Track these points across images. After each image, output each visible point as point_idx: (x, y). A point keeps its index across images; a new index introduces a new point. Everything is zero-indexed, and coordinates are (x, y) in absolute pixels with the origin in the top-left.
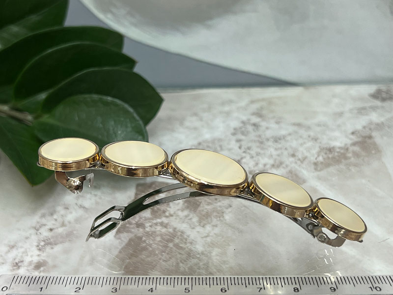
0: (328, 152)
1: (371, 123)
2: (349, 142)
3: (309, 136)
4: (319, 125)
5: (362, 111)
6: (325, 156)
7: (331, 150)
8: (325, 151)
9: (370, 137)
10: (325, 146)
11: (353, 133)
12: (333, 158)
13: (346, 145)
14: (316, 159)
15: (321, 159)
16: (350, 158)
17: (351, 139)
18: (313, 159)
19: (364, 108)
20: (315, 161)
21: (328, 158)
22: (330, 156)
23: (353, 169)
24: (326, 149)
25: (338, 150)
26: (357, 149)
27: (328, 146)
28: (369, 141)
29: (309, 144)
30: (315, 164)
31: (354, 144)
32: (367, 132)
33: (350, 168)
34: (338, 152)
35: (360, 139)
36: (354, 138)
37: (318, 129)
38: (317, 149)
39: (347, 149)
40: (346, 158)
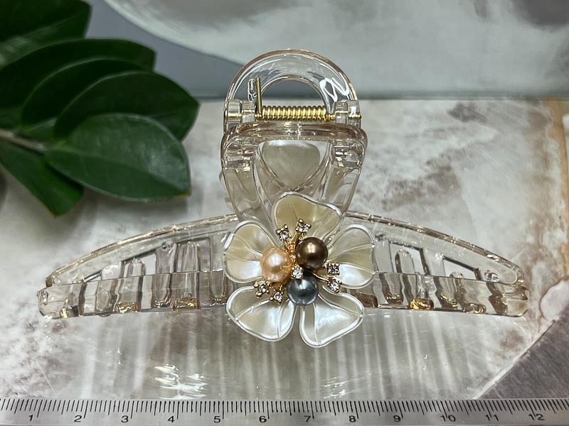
0: (399, 187)
1: (450, 150)
2: (424, 174)
3: (377, 166)
4: (388, 152)
5: (439, 133)
6: (396, 192)
7: (402, 184)
8: (395, 186)
9: (449, 168)
10: (395, 180)
11: (429, 163)
12: (405, 194)
13: (420, 178)
14: (385, 196)
15: (390, 195)
16: (424, 195)
17: (426, 171)
18: (381, 196)
19: (442, 130)
20: (384, 198)
21: (399, 194)
22: (402, 192)
23: (428, 209)
24: (397, 183)
25: (410, 184)
26: (432, 183)
27: (399, 180)
28: (447, 173)
29: (377, 176)
30: (384, 202)
31: (429, 177)
32: (445, 162)
33: (425, 207)
34: (410, 187)
35: (436, 171)
36: (430, 169)
37: (387, 157)
38: (386, 183)
39: (421, 184)
40: (420, 195)
